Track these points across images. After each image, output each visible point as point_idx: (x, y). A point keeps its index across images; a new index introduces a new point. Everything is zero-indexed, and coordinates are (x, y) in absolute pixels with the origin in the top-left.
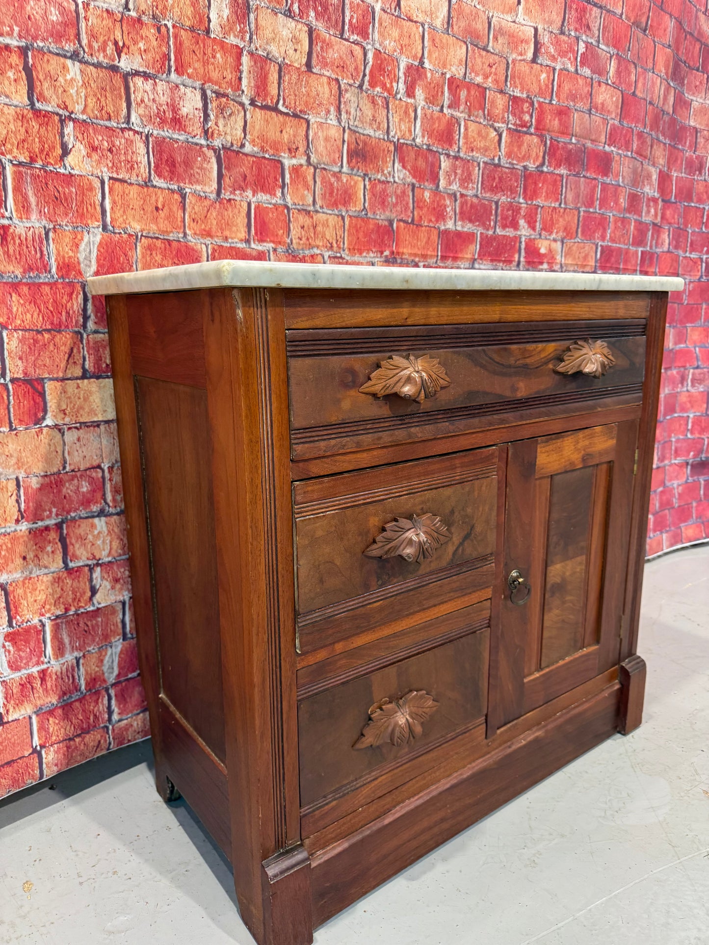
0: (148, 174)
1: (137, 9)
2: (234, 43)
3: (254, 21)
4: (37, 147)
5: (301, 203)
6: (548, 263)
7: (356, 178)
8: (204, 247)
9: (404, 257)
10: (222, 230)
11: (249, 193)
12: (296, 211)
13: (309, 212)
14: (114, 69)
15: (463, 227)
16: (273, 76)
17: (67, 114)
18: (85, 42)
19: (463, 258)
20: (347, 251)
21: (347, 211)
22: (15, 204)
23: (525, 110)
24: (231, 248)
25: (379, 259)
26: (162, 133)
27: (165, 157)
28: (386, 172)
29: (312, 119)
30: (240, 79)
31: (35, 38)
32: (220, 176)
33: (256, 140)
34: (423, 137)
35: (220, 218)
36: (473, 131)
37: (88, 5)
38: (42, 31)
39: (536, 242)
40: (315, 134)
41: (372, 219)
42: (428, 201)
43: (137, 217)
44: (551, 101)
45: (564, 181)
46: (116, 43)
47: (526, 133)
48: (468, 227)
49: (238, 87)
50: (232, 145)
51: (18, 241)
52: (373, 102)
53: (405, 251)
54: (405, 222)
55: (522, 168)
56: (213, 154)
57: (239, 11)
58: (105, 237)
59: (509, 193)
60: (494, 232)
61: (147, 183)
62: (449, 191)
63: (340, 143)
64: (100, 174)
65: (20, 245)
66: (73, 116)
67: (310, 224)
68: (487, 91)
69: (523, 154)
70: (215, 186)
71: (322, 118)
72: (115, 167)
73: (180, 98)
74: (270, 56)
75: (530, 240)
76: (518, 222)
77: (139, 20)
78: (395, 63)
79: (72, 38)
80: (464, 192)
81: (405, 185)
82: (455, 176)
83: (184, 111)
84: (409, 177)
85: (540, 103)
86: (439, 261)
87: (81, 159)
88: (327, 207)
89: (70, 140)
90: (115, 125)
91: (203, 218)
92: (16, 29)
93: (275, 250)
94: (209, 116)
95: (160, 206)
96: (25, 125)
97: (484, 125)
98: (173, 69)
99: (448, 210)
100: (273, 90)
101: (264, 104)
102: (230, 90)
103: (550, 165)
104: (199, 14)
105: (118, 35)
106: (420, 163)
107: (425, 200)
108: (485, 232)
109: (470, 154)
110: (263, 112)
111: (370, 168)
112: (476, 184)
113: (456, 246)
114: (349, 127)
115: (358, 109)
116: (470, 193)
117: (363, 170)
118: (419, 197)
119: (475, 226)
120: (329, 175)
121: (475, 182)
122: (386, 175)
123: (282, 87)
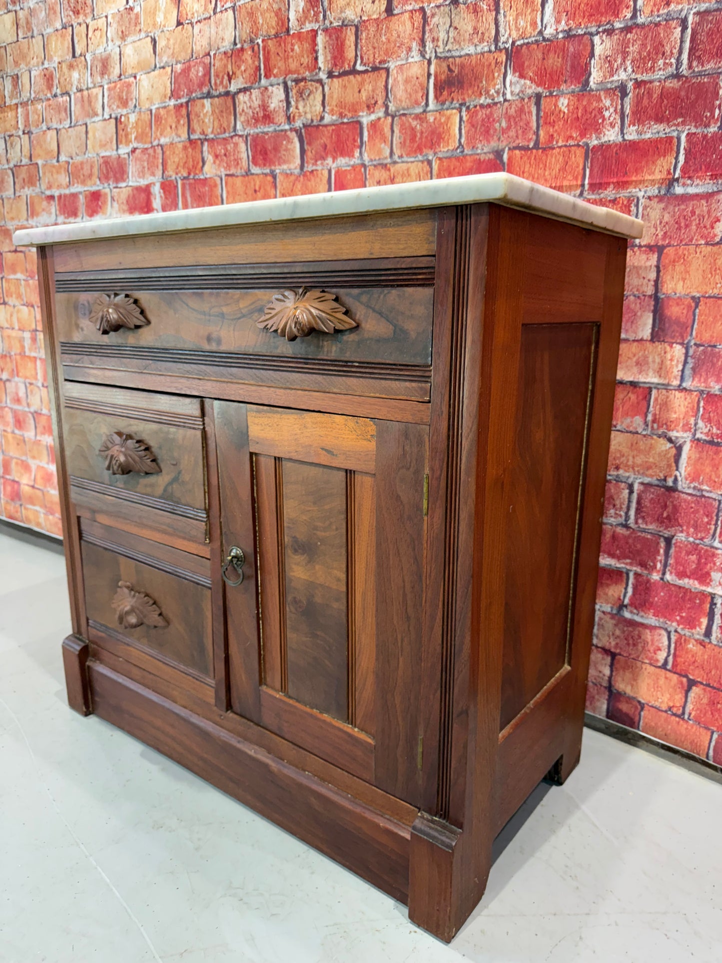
0: (247, 166)
1: (241, 41)
2: (310, 29)
4: (191, 164)
7: (449, 112)
11: (329, 160)
12: (373, 167)
13: (386, 165)
14: (227, 93)
15: (639, 133)
16: (350, 40)
17: (204, 137)
18: (213, 82)
19: (642, 182)
21: (435, 153)
22: (182, 205)
26: (256, 131)
27: (259, 148)
28: (492, 91)
29: (392, 65)
30: (316, 59)
31: (192, 93)
32: (303, 152)
33: (335, 109)
34: (558, 21)
35: (304, 189)
37: (216, 54)
38: (196, 87)
40: (395, 80)
41: (471, 155)
42: (566, 111)
46: (229, 74)
48: (654, 131)
49: (314, 66)
50: (312, 121)
52: (476, 10)
54: (526, 149)
56: (295, 134)
61: (248, 173)
62: (609, 86)
63: (424, 80)
64: (220, 174)
66: (207, 137)
67: (387, 178)
70: (298, 161)
71: (402, 60)
72: (228, 167)
73: (269, 97)
74: (346, 23)
79: (207, 83)
80: (645, 77)
81: (523, 99)
82: (624, 60)
83: (272, 106)
84: (530, 87)
87: (211, 166)
88: (408, 155)
89: (206, 155)
90: (228, 135)
91: (290, 191)
92: (186, 91)
94: (290, 103)
95: (257, 188)
96: (186, 152)
98: (263, 76)
99: (607, 114)
100: (350, 53)
101: (341, 71)
102: (307, 73)
104: (281, 20)
105: (230, 67)
106: (551, 61)
107: (560, 111)
108: (699, 130)
109: (661, 12)
110: (340, 80)
111: (468, 94)
112: (676, 55)
113: (625, 164)
114: (436, 57)
115: (452, 29)
116: (659, 74)
117: (458, 100)
118: (550, 109)
119: (675, 125)
120: (410, 120)
121: (672, 53)
122: (493, 95)
123: (359, 47)
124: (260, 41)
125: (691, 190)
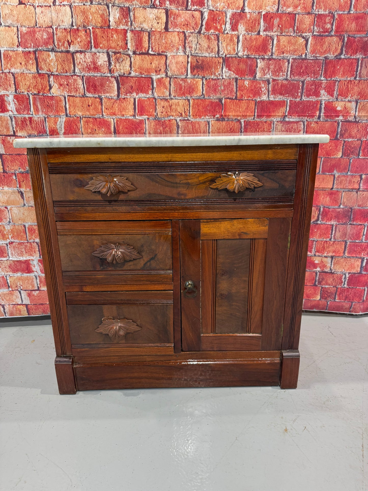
0: (83, 92)
1: (76, 25)
2: (123, 28)
3: (132, 16)
4: (40, 87)
5: (162, 96)
6: (343, 116)
7: (197, 79)
8: (112, 120)
9: (229, 117)
10: (121, 112)
11: (134, 94)
12: (160, 100)
13: (167, 99)
14: (68, 52)
15: (274, 98)
16: (145, 38)
17: (50, 73)
18: (56, 43)
19: (275, 116)
20: (191, 117)
21: (191, 97)
22: (34, 109)
23: (327, 21)
24: (126, 119)
25: (212, 119)
26: (89, 74)
27: (91, 84)
28: (217, 74)
29: (169, 54)
30: (127, 44)
31: (38, 47)
32: (119, 88)
33: (137, 69)
34: (244, 51)
35: (120, 107)
36: (284, 41)
37: (57, 28)
38: (41, 44)
39: (334, 104)
40: (170, 61)
41: (208, 99)
42: (247, 86)
43: (80, 110)
44: (349, 11)
45: (360, 62)
46: (68, 41)
47: (327, 36)
48: (279, 98)
49: (126, 48)
50: (124, 74)
51: (35, 123)
52: (209, 38)
53: (230, 114)
54: (232, 99)
55: (324, 58)
56: (114, 79)
57: (124, 13)
58: (67, 119)
59: (313, 75)
60: (301, 99)
61: (84, 96)
62: (263, 79)
63: (186, 64)
64: (64, 95)
65: (36, 124)
66: (53, 73)
67: (168, 105)
68: (297, 15)
69: (324, 49)
70: (116, 93)
71: (174, 53)
72: (70, 91)
73: (97, 58)
74: (143, 30)
75: (329, 102)
76: (319, 92)
77: (78, 29)
78: (224, 14)
79: (51, 43)
80: (276, 78)
81: (230, 79)
82: (269, 70)
83: (99, 63)
84: (233, 75)
85: (339, 15)
86: (255, 119)
87: (56, 90)
88: (178, 96)
89: (52, 83)
90: (69, 74)
91: (111, 107)
92: (32, 44)
93: (148, 119)
94: (111, 63)
95: (90, 104)
96: (36, 80)
97: (294, 37)
98: (93, 47)
99: (263, 90)
100: (146, 45)
101: (141, 52)
102: (121, 50)
103: (347, 53)
104: (105, 20)
105: (69, 38)
106: (241, 66)
107: (245, 86)
108: (293, 99)
109: (281, 55)
110: (140, 56)
111: (206, 73)
112: (286, 72)
113: (269, 109)
114: (191, 55)
115: (198, 44)
116: (281, 78)
117: (201, 75)
118: (241, 85)
119: (286, 96)
120: (179, 80)
121: (285, 71)
122: (217, 75)
123: (151, 42)
124: (91, 28)
125: (291, 120)
